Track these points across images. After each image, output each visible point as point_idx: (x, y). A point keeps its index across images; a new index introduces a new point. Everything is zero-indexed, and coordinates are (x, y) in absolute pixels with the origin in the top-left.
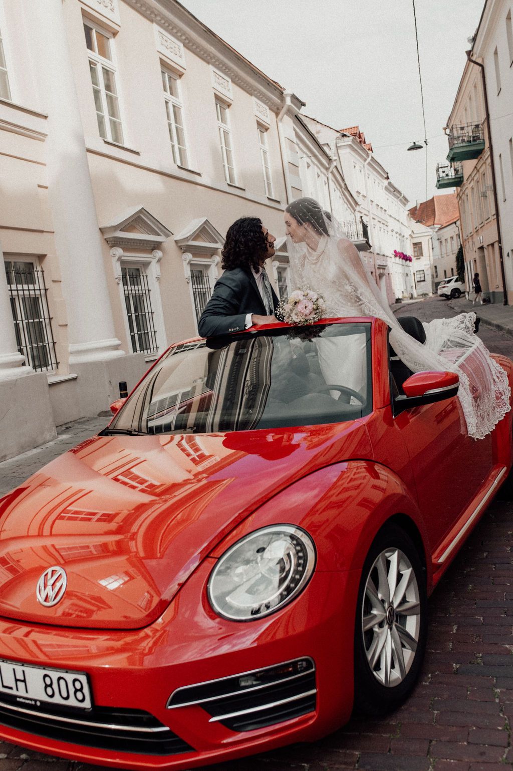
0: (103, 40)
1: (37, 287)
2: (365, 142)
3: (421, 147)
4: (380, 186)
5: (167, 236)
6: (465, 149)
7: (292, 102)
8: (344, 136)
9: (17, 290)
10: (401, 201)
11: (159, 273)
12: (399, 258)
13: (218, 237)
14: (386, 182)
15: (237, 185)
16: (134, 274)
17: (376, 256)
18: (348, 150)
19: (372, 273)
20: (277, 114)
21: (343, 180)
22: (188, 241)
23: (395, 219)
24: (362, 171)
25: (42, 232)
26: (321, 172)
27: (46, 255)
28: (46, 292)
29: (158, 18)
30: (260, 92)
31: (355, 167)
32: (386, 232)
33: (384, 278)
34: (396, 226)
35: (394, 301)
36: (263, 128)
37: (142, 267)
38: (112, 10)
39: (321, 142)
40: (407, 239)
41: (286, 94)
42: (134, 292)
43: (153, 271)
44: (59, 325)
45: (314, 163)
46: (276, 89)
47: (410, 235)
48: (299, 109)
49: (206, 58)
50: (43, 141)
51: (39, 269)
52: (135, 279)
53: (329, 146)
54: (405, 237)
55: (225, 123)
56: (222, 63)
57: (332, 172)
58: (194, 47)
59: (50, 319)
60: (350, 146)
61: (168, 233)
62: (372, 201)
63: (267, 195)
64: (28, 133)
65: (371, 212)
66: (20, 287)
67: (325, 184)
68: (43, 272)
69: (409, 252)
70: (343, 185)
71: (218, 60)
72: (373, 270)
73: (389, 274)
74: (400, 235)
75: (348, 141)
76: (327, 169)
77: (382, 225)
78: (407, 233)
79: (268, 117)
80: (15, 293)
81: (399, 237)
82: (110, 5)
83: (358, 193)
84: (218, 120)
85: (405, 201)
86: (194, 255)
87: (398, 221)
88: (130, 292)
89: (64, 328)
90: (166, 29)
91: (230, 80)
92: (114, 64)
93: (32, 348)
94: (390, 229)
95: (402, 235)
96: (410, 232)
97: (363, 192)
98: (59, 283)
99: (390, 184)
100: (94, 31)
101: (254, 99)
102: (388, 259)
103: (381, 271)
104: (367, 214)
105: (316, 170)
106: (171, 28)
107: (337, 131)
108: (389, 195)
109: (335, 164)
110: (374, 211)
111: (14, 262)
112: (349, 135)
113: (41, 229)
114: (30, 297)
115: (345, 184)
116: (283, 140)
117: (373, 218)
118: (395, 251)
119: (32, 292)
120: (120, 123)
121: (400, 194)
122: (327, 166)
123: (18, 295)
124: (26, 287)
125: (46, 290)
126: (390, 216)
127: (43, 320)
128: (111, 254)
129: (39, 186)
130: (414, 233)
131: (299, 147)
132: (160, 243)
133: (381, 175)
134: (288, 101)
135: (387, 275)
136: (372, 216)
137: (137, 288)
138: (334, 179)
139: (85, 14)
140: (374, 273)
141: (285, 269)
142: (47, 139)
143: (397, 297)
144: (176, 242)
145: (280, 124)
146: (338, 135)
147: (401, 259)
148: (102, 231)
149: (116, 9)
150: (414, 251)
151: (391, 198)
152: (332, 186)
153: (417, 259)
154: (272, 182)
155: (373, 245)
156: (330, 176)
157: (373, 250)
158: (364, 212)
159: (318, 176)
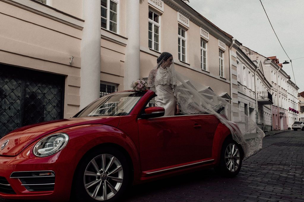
0: (156, 16)
2: (279, 63)
3: (289, 63)
4: (285, 80)
7: (235, 42)
8: (268, 59)
9: (106, 94)
10: (295, 88)
12: (292, 111)
14: (288, 80)
15: (207, 71)
17: (279, 109)
18: (269, 65)
19: (276, 115)
20: (229, 47)
21: (263, 76)
23: (291, 95)
24: (276, 74)
25: (119, 76)
26: (251, 71)
27: (119, 84)
29: (180, 10)
30: (222, 38)
31: (272, 72)
32: (286, 99)
33: (282, 118)
34: (292, 98)
36: (221, 51)
38: (161, 7)
39: (252, 60)
40: (297, 104)
41: (233, 40)
45: (248, 68)
46: (229, 37)
47: (299, 102)
48: (239, 46)
49: (199, 25)
50: (125, 46)
51: (116, 89)
53: (256, 62)
54: (296, 103)
55: (205, 48)
56: (205, 26)
58: (194, 21)
60: (270, 64)
62: (279, 86)
63: (220, 76)
64: (120, 43)
65: (278, 90)
67: (253, 76)
68: (117, 90)
69: (297, 109)
70: (263, 78)
71: (204, 25)
72: (277, 114)
73: (285, 117)
74: (293, 101)
75: (270, 61)
76: (255, 70)
77: (284, 97)
78: (297, 101)
79: (225, 47)
81: (292, 102)
82: (160, 5)
83: (273, 82)
84: (201, 46)
85: (297, 88)
87: (293, 96)
88: (152, 102)
90: (183, 14)
91: (208, 33)
92: (159, 24)
94: (288, 98)
95: (294, 102)
96: (299, 101)
97: (275, 82)
99: (289, 80)
100: (153, 13)
101: (219, 41)
102: (286, 111)
103: (281, 115)
104: (276, 91)
105: (249, 70)
106: (184, 13)
107: (266, 58)
108: (289, 85)
109: (258, 68)
110: (281, 90)
111: (107, 85)
112: (270, 59)
115: (265, 78)
116: (230, 57)
117: (279, 93)
118: (290, 108)
120: (159, 44)
121: (295, 85)
122: (255, 69)
126: (289, 93)
129: (121, 61)
130: (301, 102)
131: (240, 60)
133: (285, 76)
134: (234, 42)
135: (284, 117)
136: (279, 92)
138: (258, 75)
139: (150, 7)
140: (277, 115)
142: (127, 46)
143: (289, 127)
145: (230, 51)
146: (266, 59)
147: (293, 112)
149: (163, 7)
150: (301, 110)
151: (290, 86)
152: (257, 77)
153: (302, 113)
154: (223, 71)
155: (278, 104)
156: (256, 73)
157: (278, 106)
158: (275, 90)
159: (249, 73)
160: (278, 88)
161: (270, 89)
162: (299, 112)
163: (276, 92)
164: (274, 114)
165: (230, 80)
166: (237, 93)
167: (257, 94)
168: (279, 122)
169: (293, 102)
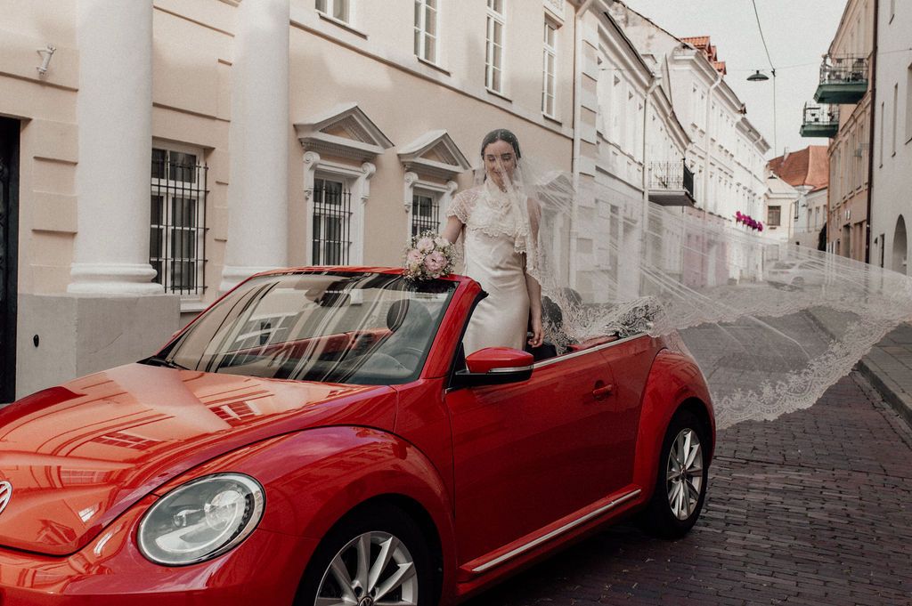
1: (194, 186)
3: (767, 78)
4: (730, 121)
5: (386, 147)
6: (839, 89)
8: (685, 47)
9: (168, 187)
10: (758, 145)
11: (367, 193)
12: (744, 223)
13: (458, 158)
14: (738, 118)
15: (502, 94)
16: (334, 189)
18: (689, 68)
20: (577, 8)
21: (671, 106)
22: (415, 156)
23: (745, 168)
25: (213, 118)
27: (214, 149)
28: (205, 195)
33: (715, 247)
34: (746, 179)
36: (553, 23)
37: (346, 183)
39: (641, 51)
42: (328, 212)
43: (361, 189)
44: (216, 240)
45: (627, 80)
50: (236, 6)
51: (202, 164)
52: (333, 196)
53: (653, 58)
55: (499, 11)
57: (654, 95)
59: (205, 230)
61: (387, 143)
62: (713, 141)
66: (172, 183)
68: (206, 168)
69: (761, 217)
70: (669, 113)
73: (723, 243)
74: (750, 191)
75: (691, 55)
77: (723, 175)
79: (564, 11)
80: (163, 190)
81: (747, 194)
83: (694, 126)
84: (489, 4)
85: (764, 146)
87: (750, 172)
89: (221, 244)
93: (173, 263)
94: (734, 181)
98: (224, 187)
99: (744, 120)
103: (713, 237)
104: (703, 155)
105: (629, 88)
107: (677, 40)
108: (742, 134)
109: (657, 83)
110: (714, 153)
111: (171, 152)
112: (693, 47)
113: (215, 115)
114: (183, 199)
115: (673, 113)
116: (579, 44)
117: (711, 163)
118: (738, 213)
119: (187, 193)
122: (647, 84)
123: (167, 193)
124: (179, 184)
125: (206, 192)
126: (738, 164)
127: (195, 229)
128: (304, 159)
129: (220, 61)
131: (606, 55)
132: (375, 155)
135: (721, 244)
136: (709, 160)
137: (333, 208)
138: (654, 104)
142: (242, 4)
144: (399, 155)
145: (579, 21)
146: (678, 44)
147: (745, 226)
148: (296, 128)
150: (769, 218)
151: (744, 140)
152: (651, 111)
153: (771, 228)
155: (705, 200)
156: (650, 98)
157: (705, 206)
158: (699, 153)
160: (710, 147)
161: (685, 149)
162: (764, 226)
163: (703, 158)
164: (689, 236)
167: (650, 170)
168: (703, 262)
169: (750, 195)
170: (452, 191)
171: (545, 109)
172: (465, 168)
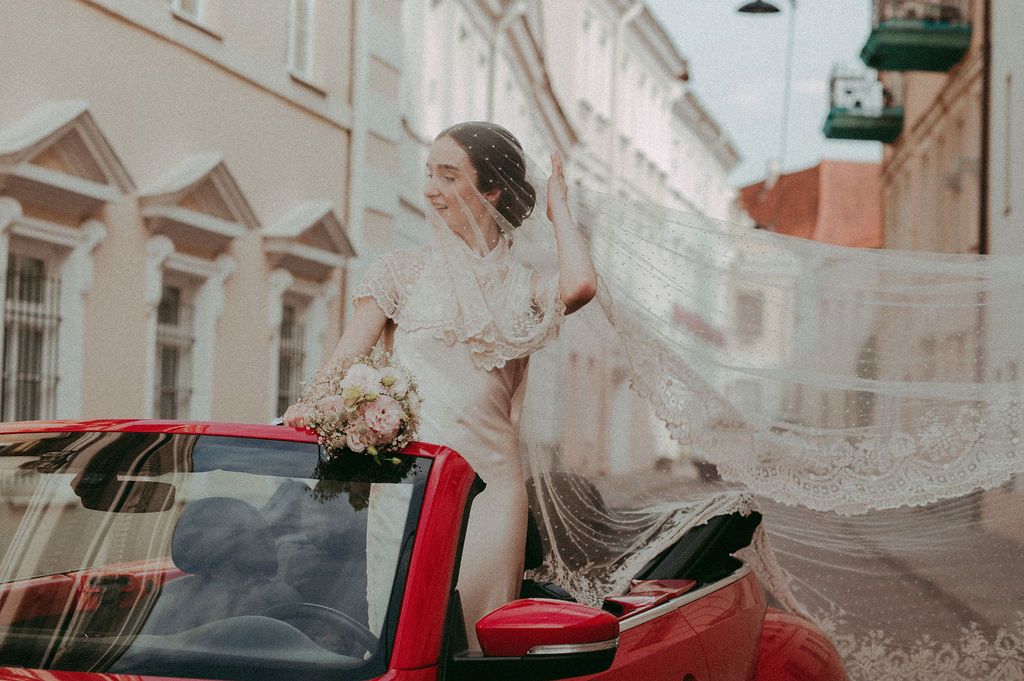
4: (659, 97)
6: (911, 40)
10: (718, 156)
13: (109, 167)
14: (677, 90)
15: (199, 20)
19: (591, 362)
21: (541, 59)
22: (17, 163)
24: (609, 43)
26: (476, 25)
31: (586, 25)
35: (650, 463)
57: (510, 33)
62: (625, 141)
63: (290, 67)
67: (482, 60)
69: (721, 314)
70: (537, 73)
76: (495, 19)
78: (723, 256)
83: (585, 107)
85: (729, 156)
86: (29, 209)
97: (602, 108)
99: (689, 96)
105: (460, 16)
109: (522, 6)
115: (546, 76)
121: (716, 128)
122: (498, 10)
126: (678, 195)
133: (665, 65)
138: (511, 53)
141: (306, 301)
151: (689, 142)
152: (503, 70)
154: (311, 28)
156: (501, 40)
158: (595, 168)
159: (464, 35)
160: (618, 155)
164: (574, 357)
165: (350, 101)
166: (391, 206)
168: (603, 420)
170: (91, 244)
171: (292, 59)
172: (124, 191)
